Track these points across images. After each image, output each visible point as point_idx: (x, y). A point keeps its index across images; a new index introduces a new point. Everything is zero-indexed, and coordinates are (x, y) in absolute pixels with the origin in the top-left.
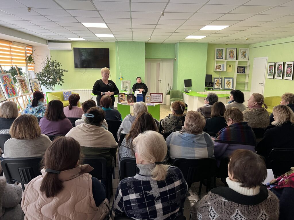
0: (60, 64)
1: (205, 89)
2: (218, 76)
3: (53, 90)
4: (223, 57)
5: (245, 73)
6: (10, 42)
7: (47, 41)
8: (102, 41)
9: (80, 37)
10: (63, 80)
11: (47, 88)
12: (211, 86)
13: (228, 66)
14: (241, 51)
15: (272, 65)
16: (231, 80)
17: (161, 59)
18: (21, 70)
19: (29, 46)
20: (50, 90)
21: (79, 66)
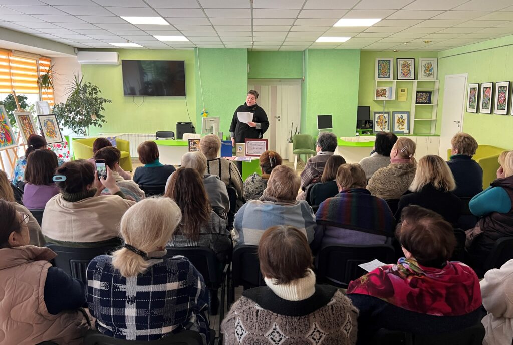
0: (98, 90)
1: (357, 132)
2: (381, 110)
3: (85, 135)
4: (390, 75)
5: (431, 103)
6: (9, 51)
7: (76, 50)
8: (170, 47)
9: (128, 41)
10: (104, 117)
11: (75, 132)
12: (369, 127)
13: (400, 90)
14: (422, 63)
15: (475, 88)
16: (405, 116)
17: (278, 80)
18: (25, 100)
19: (43, 57)
20: (81, 135)
21: (137, 92)
